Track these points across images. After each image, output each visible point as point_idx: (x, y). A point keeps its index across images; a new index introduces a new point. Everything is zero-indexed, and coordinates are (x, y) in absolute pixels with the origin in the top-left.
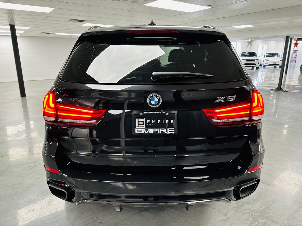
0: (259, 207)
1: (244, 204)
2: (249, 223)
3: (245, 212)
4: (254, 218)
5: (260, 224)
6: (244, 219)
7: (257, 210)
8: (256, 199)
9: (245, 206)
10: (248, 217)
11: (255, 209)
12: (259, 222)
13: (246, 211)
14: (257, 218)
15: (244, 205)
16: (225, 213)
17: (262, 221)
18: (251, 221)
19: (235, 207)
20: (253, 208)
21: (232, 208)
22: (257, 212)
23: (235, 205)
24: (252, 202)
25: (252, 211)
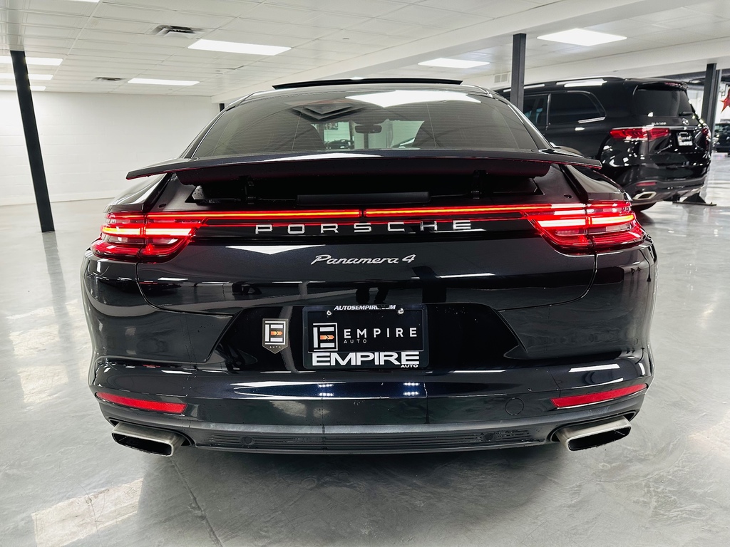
0: (677, 469)
1: (630, 461)
2: (650, 512)
3: (634, 482)
4: (663, 500)
5: (685, 515)
6: (634, 502)
7: (670, 477)
8: (663, 449)
9: (632, 468)
10: (644, 496)
11: (665, 474)
12: (681, 511)
13: (637, 482)
14: (673, 498)
15: (629, 464)
16: (573, 487)
17: (688, 508)
18: (656, 508)
19: (602, 471)
20: (657, 472)
21: (594, 474)
22: (671, 482)
23: (603, 466)
24: (651, 457)
25: (656, 481)
